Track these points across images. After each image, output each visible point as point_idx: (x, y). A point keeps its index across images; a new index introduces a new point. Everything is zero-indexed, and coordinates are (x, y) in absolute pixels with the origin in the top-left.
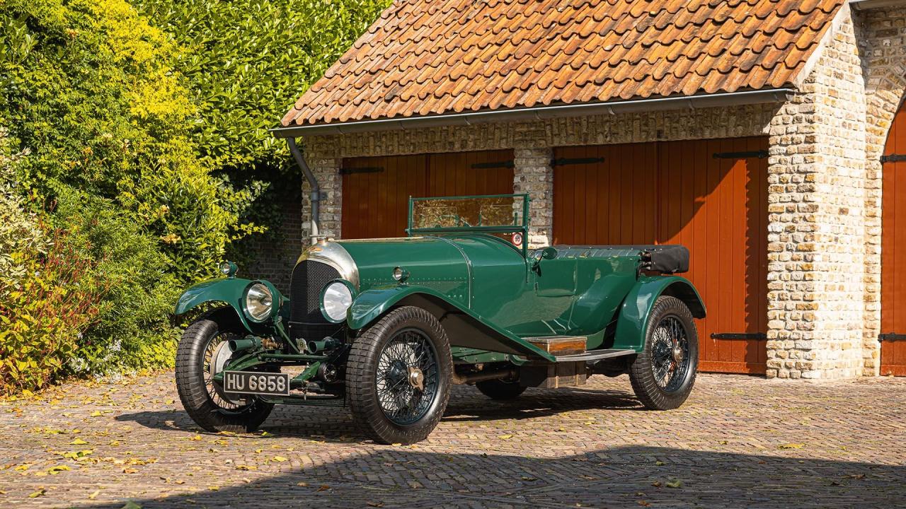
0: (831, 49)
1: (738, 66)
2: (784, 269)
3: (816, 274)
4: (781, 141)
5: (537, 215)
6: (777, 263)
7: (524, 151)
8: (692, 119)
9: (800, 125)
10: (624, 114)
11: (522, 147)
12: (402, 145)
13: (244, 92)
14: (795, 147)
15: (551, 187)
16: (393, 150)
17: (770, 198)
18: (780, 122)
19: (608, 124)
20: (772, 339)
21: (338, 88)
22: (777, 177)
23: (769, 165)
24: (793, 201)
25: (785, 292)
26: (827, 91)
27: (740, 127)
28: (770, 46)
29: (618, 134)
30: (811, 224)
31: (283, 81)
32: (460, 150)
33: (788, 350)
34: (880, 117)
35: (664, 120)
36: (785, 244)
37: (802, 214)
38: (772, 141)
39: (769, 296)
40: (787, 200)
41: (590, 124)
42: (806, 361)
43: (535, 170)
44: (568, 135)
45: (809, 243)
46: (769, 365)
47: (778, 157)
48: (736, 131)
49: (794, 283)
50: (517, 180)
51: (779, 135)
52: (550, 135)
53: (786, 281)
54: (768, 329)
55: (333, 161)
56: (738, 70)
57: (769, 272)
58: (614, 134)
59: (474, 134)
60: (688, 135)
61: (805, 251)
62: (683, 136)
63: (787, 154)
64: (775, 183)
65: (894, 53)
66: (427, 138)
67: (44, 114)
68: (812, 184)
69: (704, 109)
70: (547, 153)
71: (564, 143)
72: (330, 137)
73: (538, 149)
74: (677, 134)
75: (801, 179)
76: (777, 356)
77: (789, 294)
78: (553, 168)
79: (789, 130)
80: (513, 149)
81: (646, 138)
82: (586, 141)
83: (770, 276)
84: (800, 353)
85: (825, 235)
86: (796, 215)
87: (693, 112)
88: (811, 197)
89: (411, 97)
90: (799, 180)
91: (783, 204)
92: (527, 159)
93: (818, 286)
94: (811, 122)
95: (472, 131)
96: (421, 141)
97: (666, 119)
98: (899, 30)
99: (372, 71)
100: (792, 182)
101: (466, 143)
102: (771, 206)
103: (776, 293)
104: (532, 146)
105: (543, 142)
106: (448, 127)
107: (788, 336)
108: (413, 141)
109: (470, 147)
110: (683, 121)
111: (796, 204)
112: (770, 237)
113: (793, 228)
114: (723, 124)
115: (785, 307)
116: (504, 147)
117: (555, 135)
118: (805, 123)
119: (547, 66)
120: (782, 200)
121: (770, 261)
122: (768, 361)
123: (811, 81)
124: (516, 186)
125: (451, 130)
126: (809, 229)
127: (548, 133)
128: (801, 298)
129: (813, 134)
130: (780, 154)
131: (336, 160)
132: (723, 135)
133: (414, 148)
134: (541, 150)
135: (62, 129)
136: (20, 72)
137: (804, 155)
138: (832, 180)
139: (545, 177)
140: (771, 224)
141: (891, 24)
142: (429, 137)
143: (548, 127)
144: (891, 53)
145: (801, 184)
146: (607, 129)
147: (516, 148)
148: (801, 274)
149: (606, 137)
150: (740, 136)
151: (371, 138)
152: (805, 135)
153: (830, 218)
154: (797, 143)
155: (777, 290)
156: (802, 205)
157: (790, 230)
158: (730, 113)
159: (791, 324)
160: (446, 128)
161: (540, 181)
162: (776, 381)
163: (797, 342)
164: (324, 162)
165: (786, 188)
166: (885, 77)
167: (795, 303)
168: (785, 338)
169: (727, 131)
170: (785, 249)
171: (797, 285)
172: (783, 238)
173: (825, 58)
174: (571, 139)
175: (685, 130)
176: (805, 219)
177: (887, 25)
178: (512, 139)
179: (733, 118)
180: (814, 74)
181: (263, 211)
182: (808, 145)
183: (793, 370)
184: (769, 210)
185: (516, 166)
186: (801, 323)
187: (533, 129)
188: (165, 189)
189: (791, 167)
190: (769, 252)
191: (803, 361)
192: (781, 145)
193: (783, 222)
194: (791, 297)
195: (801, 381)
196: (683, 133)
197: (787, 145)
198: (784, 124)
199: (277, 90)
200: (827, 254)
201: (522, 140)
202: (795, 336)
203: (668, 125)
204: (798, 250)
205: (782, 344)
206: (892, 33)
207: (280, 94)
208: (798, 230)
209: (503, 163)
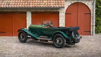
11: (28, 11)
16: (8, 11)
17: (59, 18)
23: (59, 15)
34: (65, 10)
38: (60, 12)
56: (57, 4)
70: (31, 12)
74: (48, 11)
81: (44, 11)
86: (63, 20)
101: (20, 10)
112: (59, 22)
116: (25, 11)
121: (59, 25)
132: (54, 11)
133: (12, 11)
149: (39, 11)
151: (5, 9)
154: (63, 12)
189: (62, 15)
209: (25, 13)
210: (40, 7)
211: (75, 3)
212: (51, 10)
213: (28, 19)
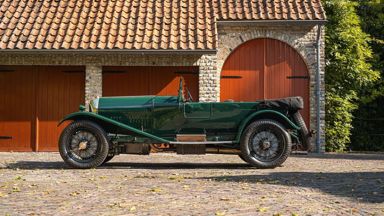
1: (190, 40)
4: (204, 68)
5: (97, 92)
7: (91, 67)
8: (168, 59)
9: (211, 63)
10: (138, 55)
11: (90, 65)
12: (27, 61)
14: (209, 71)
16: (22, 63)
17: (200, 88)
18: (204, 62)
19: (131, 58)
22: (203, 81)
23: (199, 77)
27: (188, 63)
29: (135, 62)
30: (216, 98)
32: (58, 65)
34: (221, 63)
35: (156, 59)
37: (212, 95)
38: (200, 68)
41: (122, 58)
43: (96, 74)
44: (112, 62)
47: (203, 74)
48: (186, 64)
50: (87, 78)
51: (203, 66)
52: (103, 61)
58: (134, 62)
59: (66, 59)
60: (166, 64)
62: (164, 65)
63: (206, 73)
64: (202, 83)
65: (226, 41)
66: (41, 58)
68: (216, 84)
69: (173, 55)
70: (101, 68)
71: (110, 65)
73: (98, 66)
74: (161, 63)
75: (212, 82)
78: (102, 74)
79: (207, 65)
80: (85, 66)
81: (148, 64)
82: (121, 64)
86: (210, 95)
87: (168, 56)
88: (215, 89)
91: (205, 91)
92: (93, 70)
94: (216, 62)
95: (64, 57)
96: (37, 60)
97: (157, 58)
98: (227, 33)
100: (209, 83)
102: (200, 92)
104: (94, 65)
105: (100, 64)
106: (52, 55)
108: (33, 60)
109: (63, 63)
110: (164, 59)
111: (210, 91)
113: (209, 100)
116: (81, 65)
117: (106, 61)
118: (213, 63)
120: (205, 89)
124: (87, 81)
125: (54, 56)
126: (215, 100)
129: (216, 67)
130: (203, 73)
132: (181, 65)
133: (34, 63)
134: (99, 67)
137: (213, 74)
140: (201, 98)
141: (224, 31)
143: (103, 58)
144: (224, 41)
145: (212, 84)
146: (130, 60)
147: (87, 65)
149: (130, 63)
150: (188, 66)
151: (10, 58)
152: (213, 67)
154: (210, 70)
156: (212, 91)
158: (183, 57)
160: (51, 55)
165: (206, 85)
166: (222, 49)
169: (182, 64)
174: (114, 63)
176: (213, 97)
177: (223, 31)
178: (85, 61)
179: (185, 59)
182: (214, 70)
184: (200, 93)
185: (87, 72)
187: (95, 58)
189: (208, 78)
192: (203, 70)
193: (205, 97)
196: (164, 63)
197: (206, 70)
198: (205, 62)
201: (90, 62)
203: (158, 60)
206: (225, 34)
208: (211, 100)
210: (134, 48)
211: (255, 39)
212: (172, 62)
213: (90, 92)
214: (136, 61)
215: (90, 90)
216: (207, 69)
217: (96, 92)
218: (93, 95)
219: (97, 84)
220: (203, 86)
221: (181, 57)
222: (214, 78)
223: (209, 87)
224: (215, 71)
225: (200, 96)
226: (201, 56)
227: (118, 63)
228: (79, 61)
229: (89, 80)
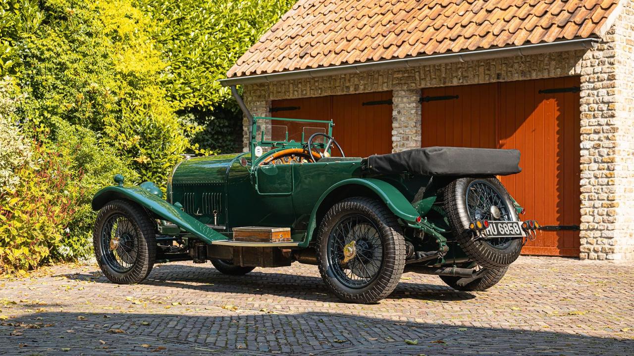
0: (628, 8)
1: (555, 22)
2: (593, 176)
3: (616, 180)
4: (590, 79)
5: (410, 139)
6: (587, 172)
7: (400, 92)
8: (522, 65)
9: (603, 66)
10: (473, 62)
11: (398, 89)
12: (313, 90)
13: (204, 54)
14: (600, 83)
15: (420, 118)
16: (306, 93)
17: (582, 122)
18: (589, 64)
19: (461, 70)
20: (584, 230)
21: (267, 49)
22: (587, 106)
23: (581, 98)
24: (599, 125)
25: (593, 194)
26: (625, 41)
27: (559, 70)
28: (581, 7)
29: (468, 77)
30: (613, 142)
31: (234, 46)
32: (354, 92)
33: (596, 238)
35: (501, 66)
36: (592, 158)
37: (606, 135)
38: (583, 79)
39: (582, 197)
40: (594, 124)
41: (447, 71)
42: (610, 247)
43: (407, 105)
44: (431, 79)
45: (611, 156)
46: (582, 250)
47: (587, 92)
48: (556, 73)
49: (601, 187)
50: (395, 113)
51: (588, 75)
52: (418, 79)
53: (594, 186)
54: (580, 222)
55: (264, 102)
56: (556, 25)
57: (581, 179)
58: (465, 77)
59: (364, 80)
60: (520, 76)
61: (608, 162)
62: (517, 77)
63: (594, 89)
64: (585, 111)
66: (330, 83)
67: (50, 70)
68: (613, 111)
69: (531, 56)
70: (416, 93)
71: (429, 85)
72: (262, 85)
73: (410, 90)
74: (512, 75)
75: (605, 107)
76: (587, 243)
77: (596, 196)
78: (421, 103)
79: (596, 71)
80: (392, 91)
81: (489, 80)
82: (444, 83)
83: (582, 182)
84: (605, 241)
85: (624, 151)
86: (602, 135)
87: (523, 59)
88: (612, 121)
89: (318, 54)
90: (604, 109)
91: (591, 127)
92: (402, 97)
93: (619, 189)
94: (612, 64)
95: (362, 78)
96: (326, 86)
97: (504, 65)
99: (293, 36)
100: (598, 110)
101: (358, 87)
102: (582, 129)
103: (586, 195)
104: (405, 88)
105: (413, 85)
106: (345, 75)
107: (596, 227)
108: (320, 86)
109: (361, 89)
110: (516, 66)
111: (601, 127)
112: (582, 152)
113: (599, 145)
114: (546, 67)
115: (594, 205)
116: (385, 89)
117: (422, 79)
118: (607, 65)
119: (416, 28)
120: (591, 124)
121: (581, 171)
122: (581, 246)
123: (611, 32)
124: (394, 118)
125: (348, 77)
126: (611, 146)
127: (417, 77)
128: (606, 199)
129: (614, 73)
130: (588, 89)
131: (267, 102)
132: (546, 76)
133: (321, 91)
134: (411, 91)
135: (63, 81)
136: (32, 40)
137: (607, 89)
138: (630, 108)
139: (415, 111)
140: (583, 143)
142: (332, 83)
143: (417, 73)
145: (605, 112)
146: (460, 74)
147: (394, 89)
148: (606, 180)
149: (460, 79)
150: (559, 76)
151: (291, 85)
152: (607, 74)
153: (628, 137)
154: (602, 81)
155: (587, 192)
156: (605, 127)
157: (596, 147)
158: (551, 59)
159: (598, 218)
160: (343, 76)
161: (411, 114)
162: (587, 262)
163: (603, 232)
164: (258, 104)
165: (594, 115)
167: (601, 202)
168: (593, 229)
169: (549, 73)
170: (593, 161)
171: (602, 189)
172: (592, 153)
173: (622, 15)
174: (434, 81)
175: (517, 73)
176: (608, 138)
178: (391, 83)
179: (553, 63)
180: (614, 27)
181: (221, 141)
182: (609, 82)
183: (600, 254)
184: (581, 132)
185: (394, 103)
186: (605, 217)
187: (406, 75)
188: (140, 124)
189: (597, 98)
190: (581, 164)
191: (607, 247)
192: (589, 82)
193: (592, 141)
194: (598, 197)
195: (606, 261)
196: (516, 75)
197: (594, 82)
198: (591, 66)
199: (229, 53)
200: (626, 165)
201: (399, 84)
202: (601, 228)
203: (505, 69)
204: (603, 162)
205: (591, 234)
207: (232, 56)
208: (603, 147)
209: (385, 101)
210: (449, 51)
212: (530, 71)
213: (399, 139)
214: (469, 75)
215: (399, 135)
216: (596, 80)
217: (407, 139)
218: (403, 145)
219: (410, 122)
220: (588, 116)
221: (546, 59)
222: (610, 98)
223: (600, 119)
224: (611, 82)
225: (582, 138)
226: (584, 52)
227: (441, 81)
228: (384, 83)
229: (398, 117)
